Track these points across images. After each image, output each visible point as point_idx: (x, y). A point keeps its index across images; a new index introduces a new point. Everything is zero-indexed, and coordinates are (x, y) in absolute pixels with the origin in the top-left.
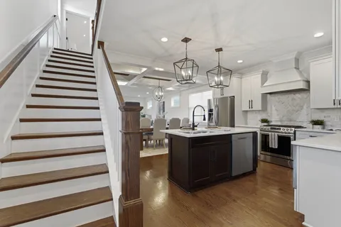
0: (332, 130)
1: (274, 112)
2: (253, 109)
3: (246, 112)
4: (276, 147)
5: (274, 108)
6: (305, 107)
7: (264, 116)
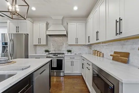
0: (76, 54)
1: (52, 46)
2: (41, 44)
3: (36, 46)
4: (56, 67)
5: (51, 44)
6: (65, 44)
7: (47, 49)
